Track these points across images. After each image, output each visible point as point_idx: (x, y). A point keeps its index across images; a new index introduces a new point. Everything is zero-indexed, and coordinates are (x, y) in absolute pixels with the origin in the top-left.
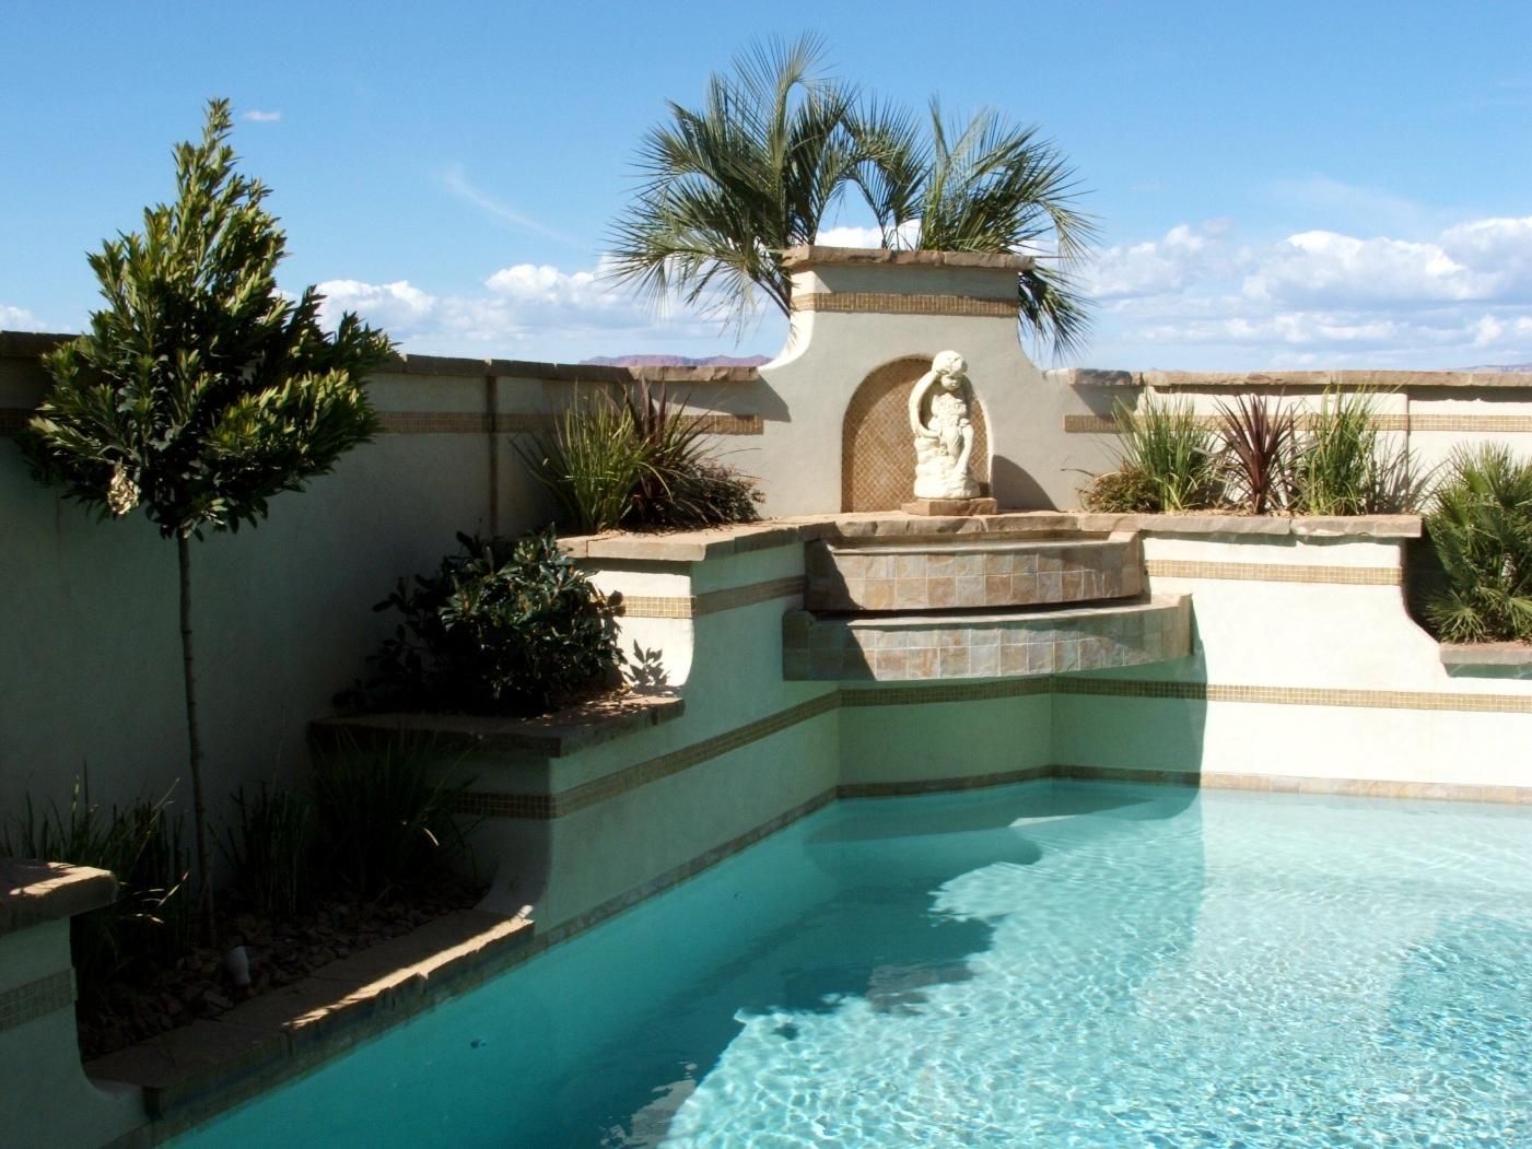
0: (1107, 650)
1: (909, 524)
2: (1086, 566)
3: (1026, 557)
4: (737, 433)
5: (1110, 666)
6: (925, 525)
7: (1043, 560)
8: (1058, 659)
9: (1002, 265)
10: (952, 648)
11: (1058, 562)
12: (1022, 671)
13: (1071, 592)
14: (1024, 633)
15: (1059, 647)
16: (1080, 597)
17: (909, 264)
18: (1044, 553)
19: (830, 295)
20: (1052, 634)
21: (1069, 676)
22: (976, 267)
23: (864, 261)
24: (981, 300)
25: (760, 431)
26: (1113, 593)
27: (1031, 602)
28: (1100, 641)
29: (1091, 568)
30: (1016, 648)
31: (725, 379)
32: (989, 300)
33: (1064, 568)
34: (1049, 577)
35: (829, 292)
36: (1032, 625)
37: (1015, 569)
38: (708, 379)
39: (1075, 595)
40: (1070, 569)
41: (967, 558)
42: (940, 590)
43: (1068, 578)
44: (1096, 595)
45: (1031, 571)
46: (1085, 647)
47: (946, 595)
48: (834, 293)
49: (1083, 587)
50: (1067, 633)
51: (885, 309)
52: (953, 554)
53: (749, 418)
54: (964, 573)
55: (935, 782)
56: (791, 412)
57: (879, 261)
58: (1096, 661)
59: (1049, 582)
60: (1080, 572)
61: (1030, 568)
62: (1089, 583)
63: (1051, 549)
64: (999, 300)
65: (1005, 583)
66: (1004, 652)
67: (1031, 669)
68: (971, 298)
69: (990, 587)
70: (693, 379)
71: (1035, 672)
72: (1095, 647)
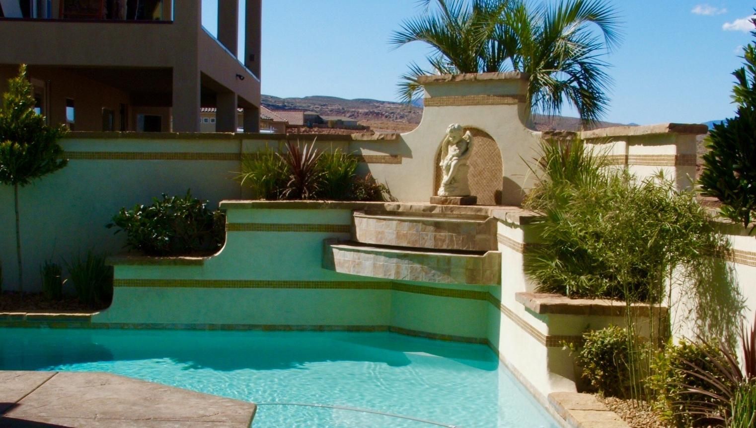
0: (426, 273)
1: (411, 206)
2: (449, 231)
3: (415, 224)
4: (391, 163)
5: (427, 281)
6: (418, 207)
7: (424, 226)
8: (397, 273)
9: (503, 78)
10: (357, 261)
11: (432, 228)
12: (380, 276)
13: (440, 244)
14: (382, 258)
15: (398, 267)
16: (445, 247)
17: (461, 81)
18: (424, 223)
19: (430, 98)
20: (395, 260)
21: (403, 282)
22: (491, 80)
23: (440, 81)
24: (498, 96)
25: (400, 163)
26: (469, 247)
27: (416, 246)
28: (422, 267)
29: (453, 233)
30: (380, 264)
31: (383, 139)
32: (503, 96)
33: (436, 231)
34: (427, 235)
35: (430, 97)
36: (386, 255)
37: (410, 229)
38: (376, 139)
39: (442, 246)
40: (440, 232)
41: (390, 222)
42: (380, 236)
43: (438, 236)
44: (455, 247)
45: (417, 231)
46: (412, 269)
47: (381, 239)
48: (432, 97)
49: (447, 242)
50: (403, 261)
51: (453, 104)
52: (384, 219)
53: (396, 156)
54: (388, 229)
55: (422, 333)
56: (413, 154)
57: (447, 80)
58: (418, 277)
59: (426, 238)
60: (443, 234)
61: (417, 229)
62: (451, 240)
63: (428, 221)
64: (508, 96)
65: (405, 235)
66: (374, 265)
67: (385, 275)
68: (494, 96)
69: (398, 236)
70: (372, 139)
71: (386, 277)
72: (419, 270)
